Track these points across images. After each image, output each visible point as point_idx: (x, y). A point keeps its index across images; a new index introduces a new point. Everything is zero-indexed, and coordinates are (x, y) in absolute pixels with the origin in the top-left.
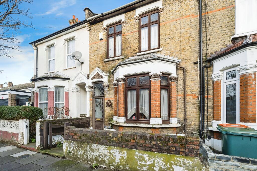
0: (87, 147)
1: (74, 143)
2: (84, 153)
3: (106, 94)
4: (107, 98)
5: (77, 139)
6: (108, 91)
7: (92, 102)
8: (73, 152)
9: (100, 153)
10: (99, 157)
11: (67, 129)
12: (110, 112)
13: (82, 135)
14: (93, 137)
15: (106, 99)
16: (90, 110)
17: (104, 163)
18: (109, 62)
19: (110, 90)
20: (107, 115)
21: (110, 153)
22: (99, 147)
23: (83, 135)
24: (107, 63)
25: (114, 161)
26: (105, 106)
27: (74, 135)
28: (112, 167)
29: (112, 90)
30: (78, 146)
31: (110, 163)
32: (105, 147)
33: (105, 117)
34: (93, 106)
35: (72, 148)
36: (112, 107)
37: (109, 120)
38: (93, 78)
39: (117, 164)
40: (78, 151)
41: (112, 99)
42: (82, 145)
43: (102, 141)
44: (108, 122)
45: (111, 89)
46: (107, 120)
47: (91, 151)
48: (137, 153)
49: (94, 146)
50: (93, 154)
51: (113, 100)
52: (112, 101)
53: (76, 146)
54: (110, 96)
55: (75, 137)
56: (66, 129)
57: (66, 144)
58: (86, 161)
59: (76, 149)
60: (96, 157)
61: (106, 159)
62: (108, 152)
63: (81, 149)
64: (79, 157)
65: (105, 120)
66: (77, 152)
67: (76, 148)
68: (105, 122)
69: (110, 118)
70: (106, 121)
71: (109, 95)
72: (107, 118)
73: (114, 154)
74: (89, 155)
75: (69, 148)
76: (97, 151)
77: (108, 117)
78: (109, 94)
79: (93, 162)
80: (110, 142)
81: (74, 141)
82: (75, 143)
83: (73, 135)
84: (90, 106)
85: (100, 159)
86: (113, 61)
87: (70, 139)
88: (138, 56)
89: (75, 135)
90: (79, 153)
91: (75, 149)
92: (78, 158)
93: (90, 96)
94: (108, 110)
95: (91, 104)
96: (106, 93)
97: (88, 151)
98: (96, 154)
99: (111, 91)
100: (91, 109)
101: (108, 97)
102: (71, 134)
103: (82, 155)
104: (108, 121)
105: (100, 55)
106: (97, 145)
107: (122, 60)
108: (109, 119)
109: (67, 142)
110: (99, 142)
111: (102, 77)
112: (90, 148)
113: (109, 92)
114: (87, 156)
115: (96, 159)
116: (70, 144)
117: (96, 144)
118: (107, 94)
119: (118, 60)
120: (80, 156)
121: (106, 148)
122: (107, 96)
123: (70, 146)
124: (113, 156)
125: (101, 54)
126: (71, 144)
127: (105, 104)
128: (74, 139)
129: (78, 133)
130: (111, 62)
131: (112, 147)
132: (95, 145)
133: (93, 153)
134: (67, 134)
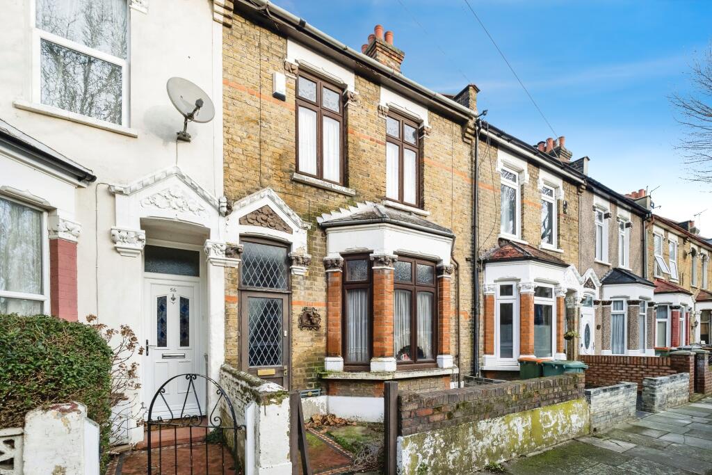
0: (468, 433)
1: (433, 436)
2: (462, 453)
3: (297, 286)
4: (302, 299)
5: (441, 422)
6: (306, 278)
7: (234, 307)
8: (433, 462)
9: (493, 435)
10: (493, 445)
11: (409, 401)
12: (311, 344)
13: (455, 405)
14: (479, 404)
15: (299, 303)
16: (227, 338)
17: (502, 453)
18: (307, 187)
19: (311, 276)
20: (300, 356)
21: (509, 429)
22: (491, 424)
23: (458, 407)
24: (301, 186)
25: (516, 441)
26: (295, 326)
27: (433, 414)
28: (514, 455)
29: (318, 278)
30: (445, 441)
31: (510, 449)
32: (501, 419)
33: (294, 360)
34: (240, 323)
35: (431, 452)
36: (318, 328)
37: (306, 371)
38: (245, 220)
39: (520, 444)
40: (448, 453)
41: (319, 304)
42: (456, 433)
43: (495, 408)
44: (303, 376)
45: (316, 274)
46: (301, 371)
47: (478, 439)
48: (541, 412)
49: (483, 425)
50: (481, 444)
51: (321, 307)
52: (320, 310)
53: (442, 441)
54: (310, 295)
55: (437, 417)
56: (407, 401)
57: (411, 449)
58: (469, 469)
59: (442, 449)
60: (487, 450)
61: (504, 444)
62: (506, 427)
63: (453, 444)
64: (451, 467)
65: (294, 372)
66: (445, 456)
67: (442, 446)
68: (294, 379)
69: (310, 365)
70: (299, 373)
71: (307, 292)
72: (299, 366)
73: (515, 427)
74: (473, 453)
75: (420, 456)
76: (488, 434)
77: (306, 361)
78: (308, 289)
79: (484, 463)
80: (508, 404)
81: (434, 429)
82: (437, 435)
83: (431, 412)
84: (227, 322)
85: (494, 450)
86: (320, 191)
87: (420, 427)
88: (387, 206)
89: (436, 412)
90: (451, 458)
91: (438, 451)
92: (450, 470)
93: (226, 284)
94: (305, 339)
95: (231, 317)
96: (299, 283)
97: (472, 441)
98: (487, 442)
99: (315, 280)
100: (234, 334)
101: (304, 297)
102: (423, 413)
103: (458, 458)
104: (304, 374)
105: (271, 148)
106: (486, 420)
107: (348, 198)
108: (307, 368)
109: (413, 439)
110: (490, 412)
111: (286, 229)
112: (475, 432)
113: (308, 282)
114: (469, 455)
115: (489, 454)
116: (423, 444)
117: (484, 419)
118: (302, 288)
119: (335, 194)
120: (454, 464)
121: (503, 420)
122: (303, 293)
123: (425, 449)
124: (514, 433)
125: (277, 145)
126: (427, 440)
127: (296, 319)
128: (435, 423)
129: (446, 402)
130: (315, 189)
131: (511, 415)
132: (483, 421)
133: (482, 441)
134: (410, 416)
